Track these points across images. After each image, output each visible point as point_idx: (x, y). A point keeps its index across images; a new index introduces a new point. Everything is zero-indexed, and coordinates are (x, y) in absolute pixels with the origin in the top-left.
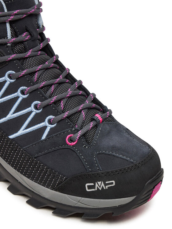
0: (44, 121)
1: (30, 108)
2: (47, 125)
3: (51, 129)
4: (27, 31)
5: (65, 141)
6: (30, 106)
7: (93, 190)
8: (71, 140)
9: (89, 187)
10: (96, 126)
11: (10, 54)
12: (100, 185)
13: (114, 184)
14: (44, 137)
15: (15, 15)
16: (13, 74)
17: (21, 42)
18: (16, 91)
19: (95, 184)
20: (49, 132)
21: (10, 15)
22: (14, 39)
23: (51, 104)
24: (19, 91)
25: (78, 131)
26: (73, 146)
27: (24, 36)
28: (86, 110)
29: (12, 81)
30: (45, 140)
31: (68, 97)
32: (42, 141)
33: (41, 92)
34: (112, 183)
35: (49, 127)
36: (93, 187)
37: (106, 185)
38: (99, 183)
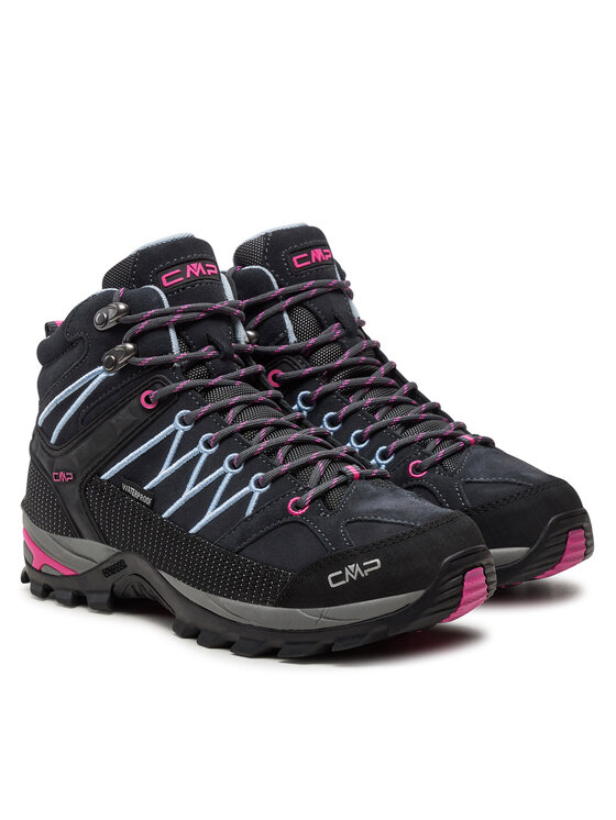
0: (247, 484)
1: (222, 469)
2: (253, 490)
3: (261, 496)
4: (211, 343)
5: (287, 509)
6: (221, 465)
7: (343, 582)
8: (297, 507)
9: (335, 580)
10: (344, 484)
11: (180, 380)
12: (353, 571)
13: (379, 566)
14: (249, 511)
15: (184, 312)
16: (187, 415)
17: (201, 362)
18: (196, 445)
19: (344, 571)
20: (257, 501)
21: (175, 313)
22: (185, 354)
23: (258, 455)
24: (201, 443)
25: (309, 489)
26: (302, 515)
27: (207, 351)
28: (327, 462)
29: (188, 428)
30: (251, 516)
31: (291, 443)
32: (246, 520)
33: (240, 439)
34: (375, 564)
35: (257, 492)
36: (342, 577)
37: (363, 568)
38: (352, 567)
